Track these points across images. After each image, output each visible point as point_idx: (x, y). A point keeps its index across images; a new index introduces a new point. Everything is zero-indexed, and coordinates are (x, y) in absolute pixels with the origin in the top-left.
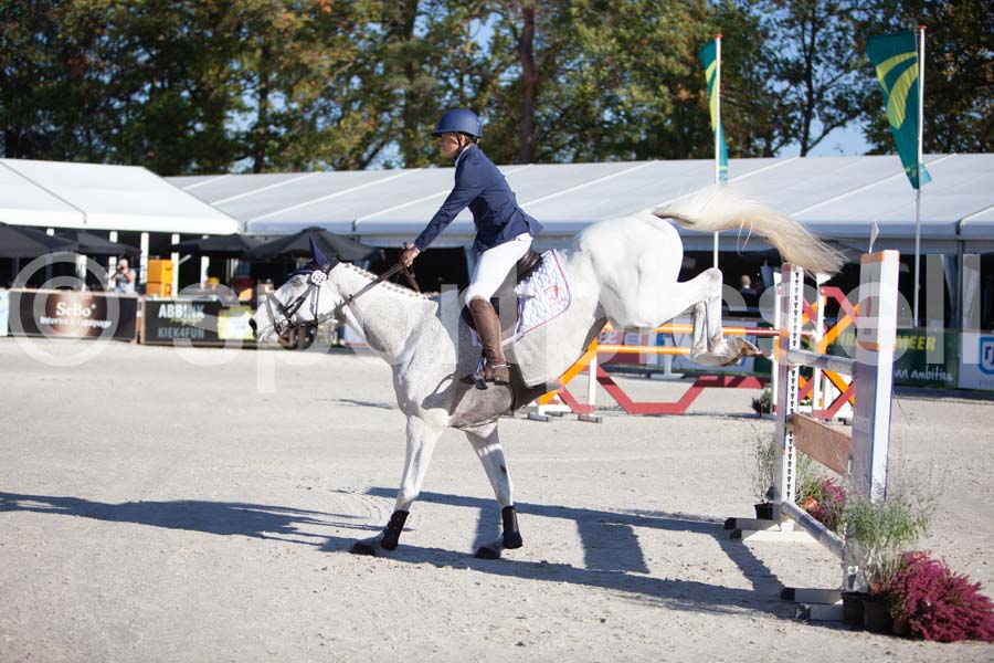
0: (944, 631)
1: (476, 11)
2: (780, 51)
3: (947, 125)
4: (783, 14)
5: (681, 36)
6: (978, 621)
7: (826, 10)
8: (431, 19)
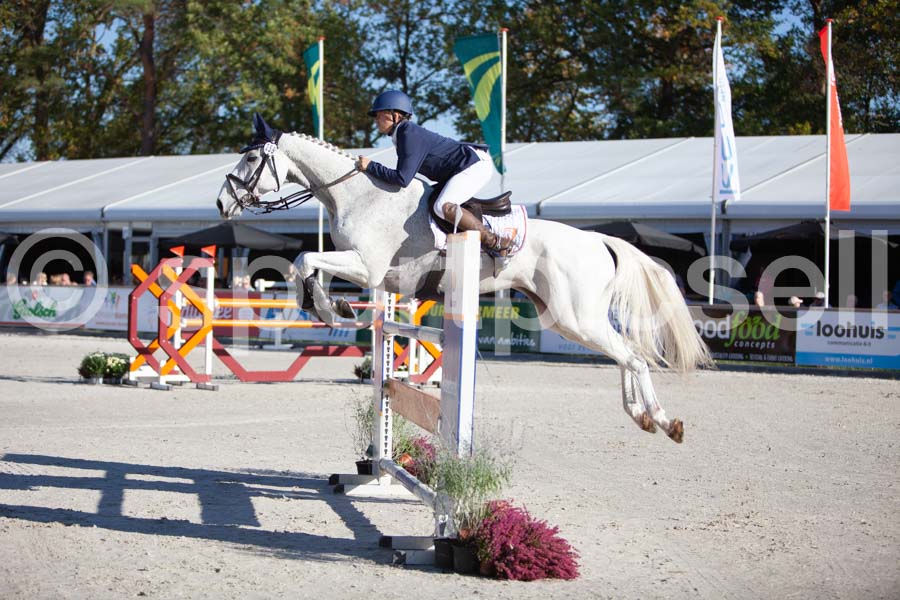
0: (525, 571)
1: (101, 17)
2: (377, 52)
3: (527, 117)
4: (380, 18)
5: (287, 38)
6: (556, 561)
7: (418, 14)
8: (60, 25)
